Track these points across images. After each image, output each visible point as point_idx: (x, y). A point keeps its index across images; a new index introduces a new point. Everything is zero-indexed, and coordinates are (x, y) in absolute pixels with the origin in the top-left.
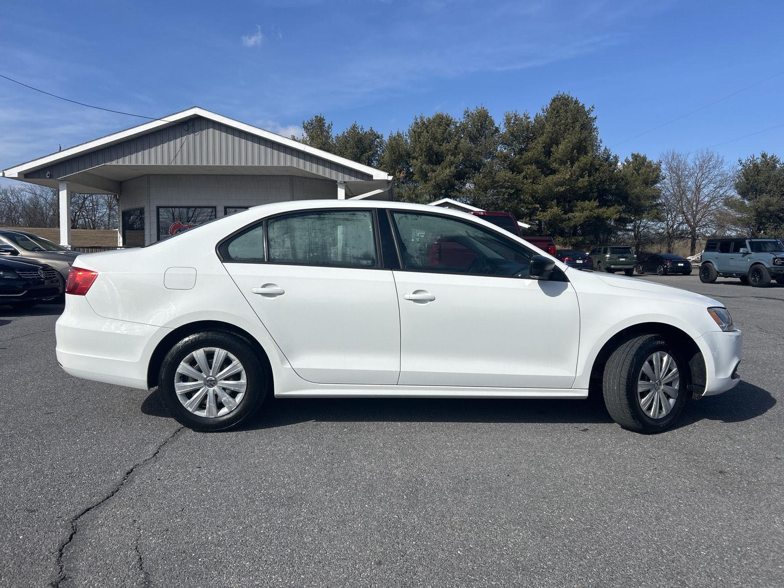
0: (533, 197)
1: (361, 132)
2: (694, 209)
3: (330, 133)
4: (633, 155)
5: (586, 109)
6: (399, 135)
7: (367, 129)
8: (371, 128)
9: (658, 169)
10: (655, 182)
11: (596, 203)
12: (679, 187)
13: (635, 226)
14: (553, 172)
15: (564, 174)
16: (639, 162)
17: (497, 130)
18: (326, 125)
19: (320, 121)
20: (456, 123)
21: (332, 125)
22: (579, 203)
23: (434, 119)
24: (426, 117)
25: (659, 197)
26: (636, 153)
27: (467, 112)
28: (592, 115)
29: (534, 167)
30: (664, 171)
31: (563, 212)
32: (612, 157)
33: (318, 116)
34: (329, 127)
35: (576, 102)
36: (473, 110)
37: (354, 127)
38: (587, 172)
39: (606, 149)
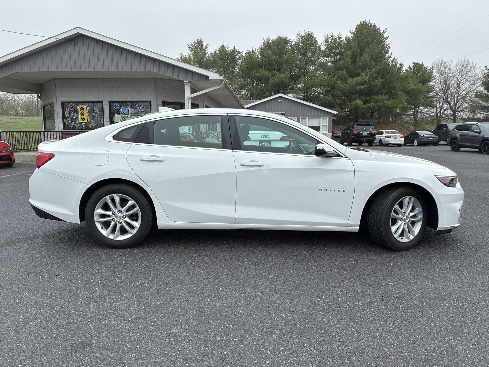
0: (343, 92)
1: (227, 50)
2: (456, 99)
3: (207, 51)
4: (414, 63)
5: (381, 32)
6: (253, 52)
7: (231, 48)
8: (234, 47)
9: (431, 72)
10: (430, 81)
11: (387, 97)
12: (446, 84)
13: (414, 112)
14: (358, 75)
15: (365, 76)
16: (418, 67)
17: (319, 47)
18: (204, 45)
19: (200, 43)
20: (292, 42)
21: (208, 45)
22: (375, 97)
23: (276, 40)
24: (271, 39)
25: (431, 92)
26: (416, 62)
27: (299, 35)
28: (385, 35)
29: (344, 72)
30: (435, 74)
31: (363, 103)
32: (398, 65)
33: (198, 40)
34: (206, 47)
35: (375, 26)
36: (302, 33)
37: (223, 47)
38: (381, 75)
39: (394, 59)
